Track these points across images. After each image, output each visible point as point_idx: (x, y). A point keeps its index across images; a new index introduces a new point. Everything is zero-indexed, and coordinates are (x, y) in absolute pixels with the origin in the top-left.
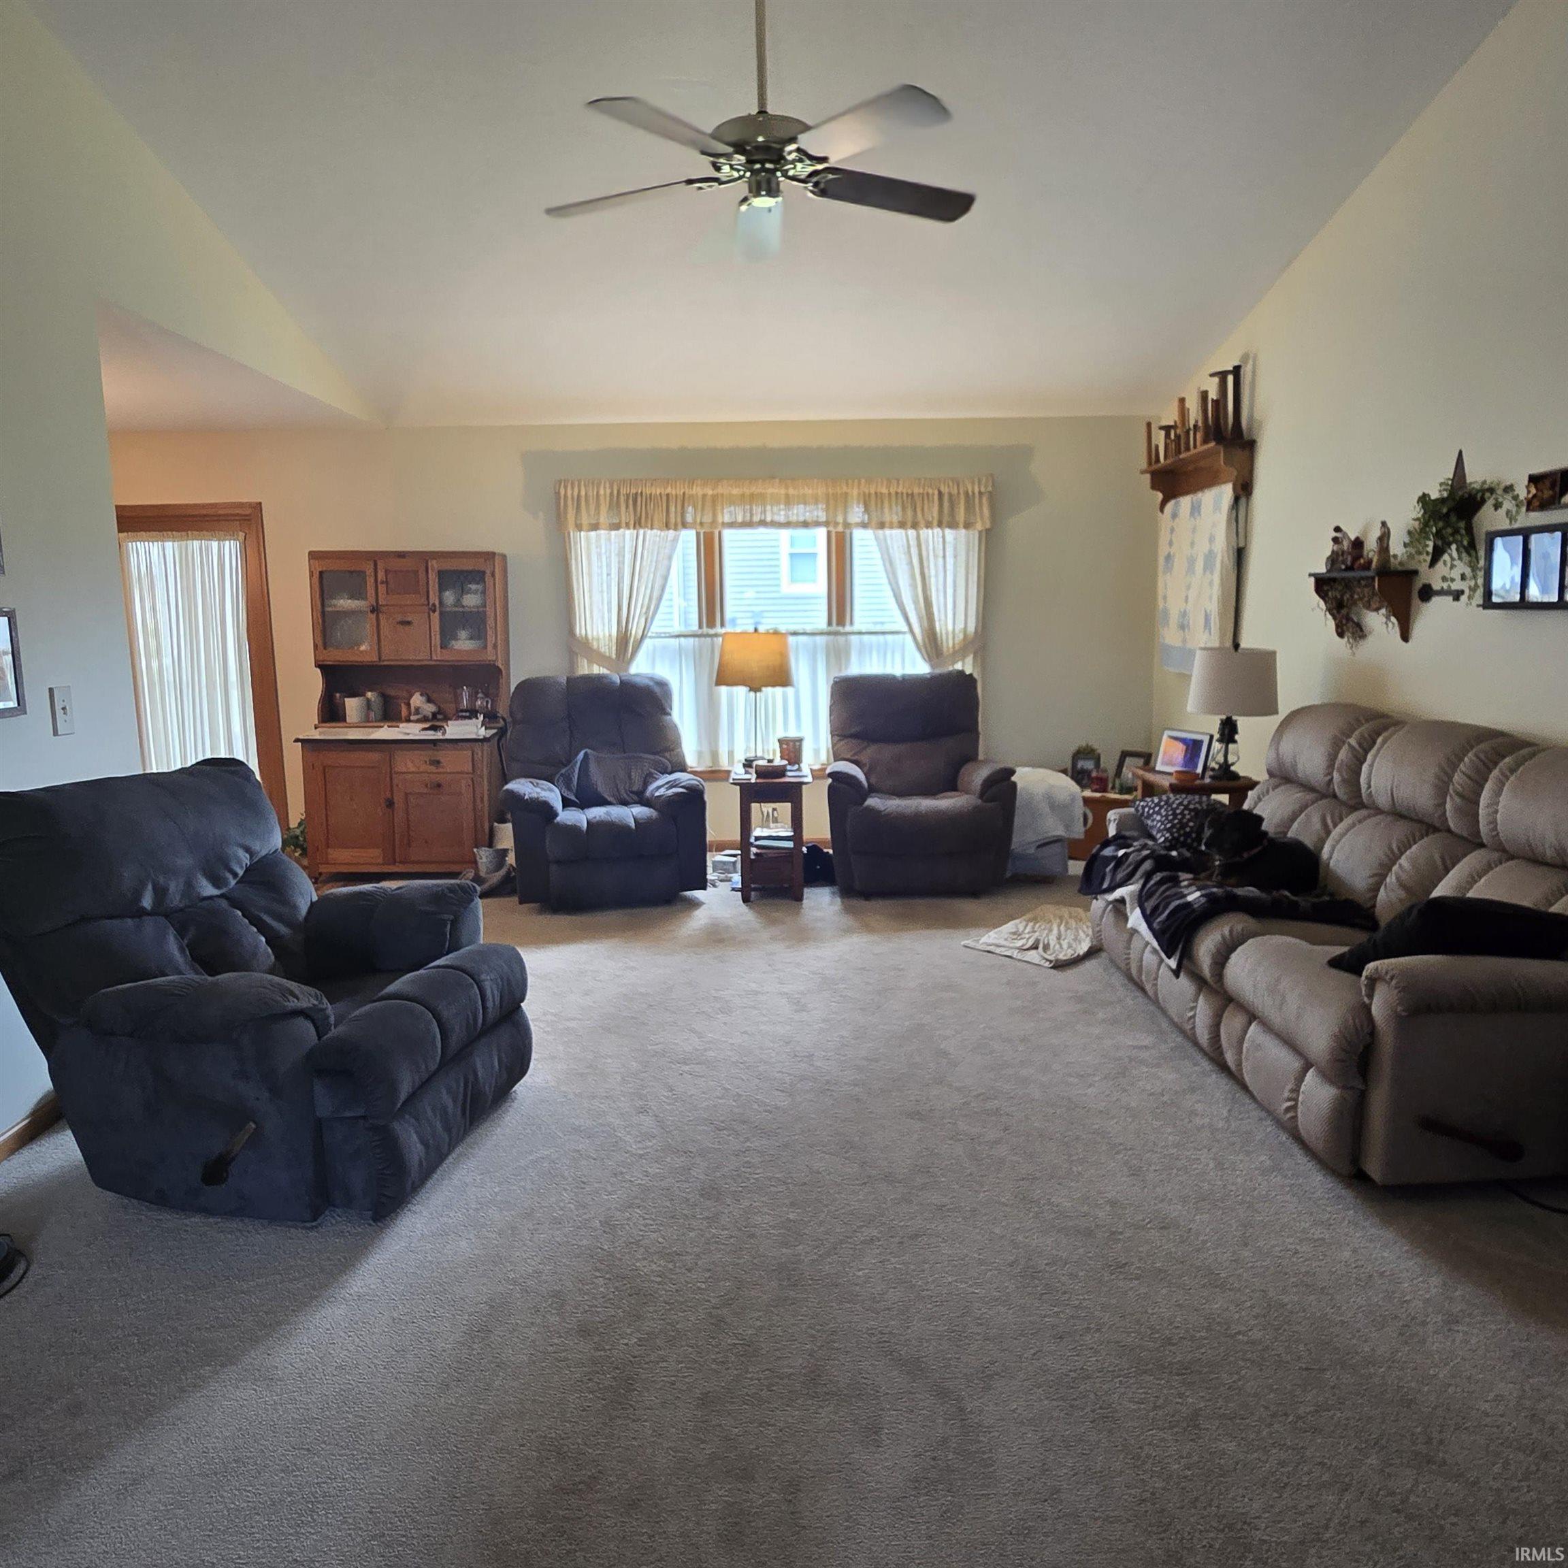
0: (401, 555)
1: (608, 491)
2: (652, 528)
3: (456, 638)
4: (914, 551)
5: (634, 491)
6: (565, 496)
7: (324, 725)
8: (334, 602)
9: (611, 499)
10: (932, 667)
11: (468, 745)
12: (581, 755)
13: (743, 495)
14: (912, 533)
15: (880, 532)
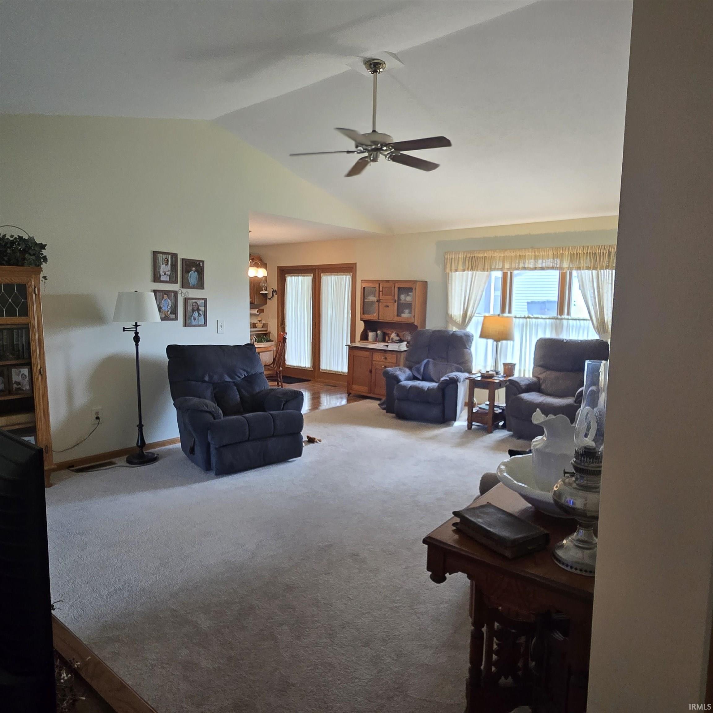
0: (387, 281)
1: (462, 256)
2: (477, 270)
3: (403, 312)
4: (595, 280)
5: (472, 256)
6: (447, 258)
7: (362, 341)
8: (369, 298)
9: (463, 259)
10: (600, 337)
11: (395, 353)
12: (425, 361)
13: (516, 256)
14: (594, 272)
15: (579, 271)
